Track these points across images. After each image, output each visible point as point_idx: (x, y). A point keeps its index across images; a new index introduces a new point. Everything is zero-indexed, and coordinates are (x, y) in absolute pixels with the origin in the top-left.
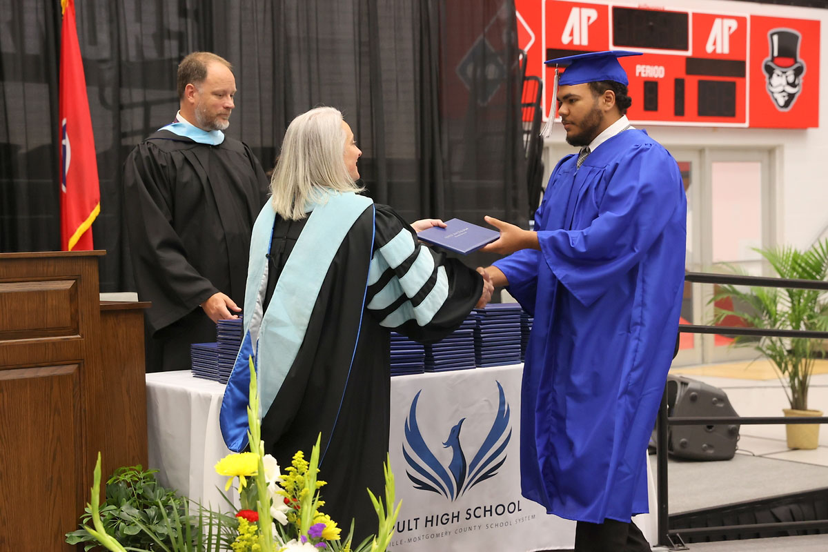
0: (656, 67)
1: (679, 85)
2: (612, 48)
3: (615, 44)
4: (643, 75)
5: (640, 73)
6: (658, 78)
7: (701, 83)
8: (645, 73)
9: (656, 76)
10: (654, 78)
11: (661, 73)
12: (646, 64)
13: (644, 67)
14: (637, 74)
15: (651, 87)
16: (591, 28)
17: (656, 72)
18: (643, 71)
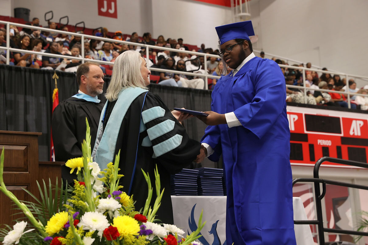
0: (327, 141)
1: (339, 149)
2: (306, 132)
3: (307, 130)
4: (321, 144)
5: (320, 143)
6: (328, 146)
7: (349, 148)
8: (322, 143)
9: (327, 145)
10: (326, 145)
11: (330, 143)
12: (322, 139)
13: (321, 140)
14: (318, 144)
15: (325, 150)
16: (296, 123)
17: (328, 143)
18: (321, 142)
